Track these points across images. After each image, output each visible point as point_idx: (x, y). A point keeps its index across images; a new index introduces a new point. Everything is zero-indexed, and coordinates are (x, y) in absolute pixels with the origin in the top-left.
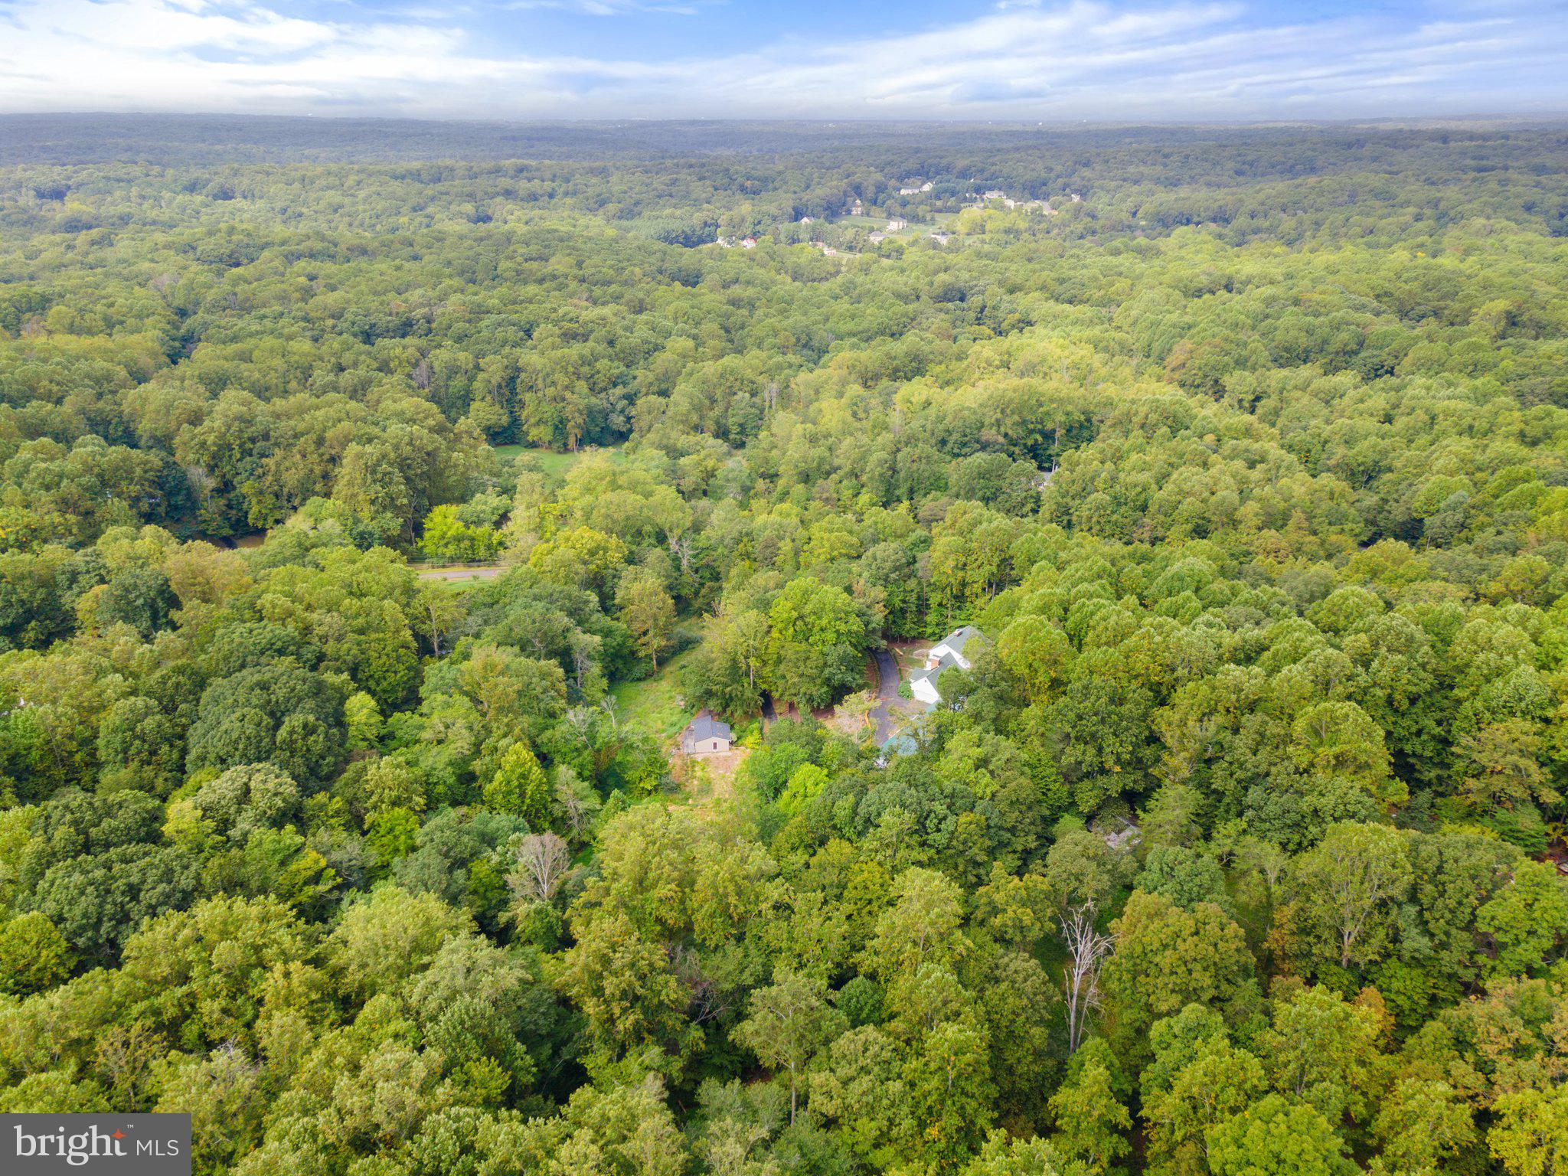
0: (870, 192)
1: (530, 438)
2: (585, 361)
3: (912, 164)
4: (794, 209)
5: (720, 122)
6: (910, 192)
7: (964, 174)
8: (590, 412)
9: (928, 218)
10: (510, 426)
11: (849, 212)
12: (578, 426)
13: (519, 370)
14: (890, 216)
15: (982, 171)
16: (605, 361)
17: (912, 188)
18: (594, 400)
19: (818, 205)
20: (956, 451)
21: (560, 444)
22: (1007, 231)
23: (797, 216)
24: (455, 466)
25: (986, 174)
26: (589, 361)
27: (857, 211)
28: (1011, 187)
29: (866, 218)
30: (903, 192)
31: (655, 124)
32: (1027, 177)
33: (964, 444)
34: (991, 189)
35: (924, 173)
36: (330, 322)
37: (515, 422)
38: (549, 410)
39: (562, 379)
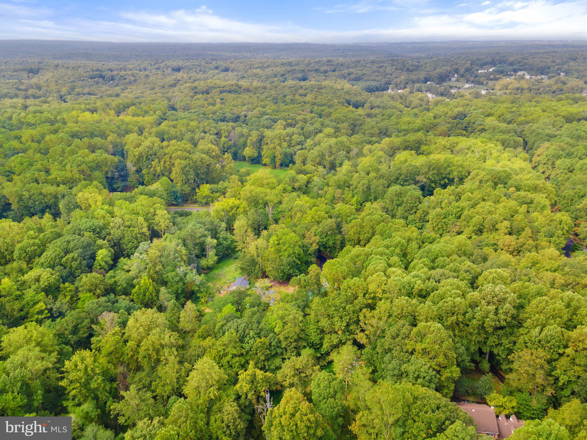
0: (462, 71)
1: (263, 162)
2: (288, 135)
3: (489, 59)
4: (425, 78)
5: (422, 43)
6: (483, 71)
7: (511, 64)
8: (285, 155)
9: (485, 82)
10: (258, 157)
11: (450, 80)
12: (280, 159)
13: (264, 137)
14: (467, 82)
15: (519, 62)
16: (297, 136)
17: (484, 70)
18: (288, 150)
19: (436, 77)
20: (402, 183)
21: (273, 165)
22: (518, 89)
23: (426, 80)
24: (216, 170)
25: (521, 64)
26: (290, 135)
27: (453, 79)
28: (532, 69)
29: (457, 82)
30: (480, 71)
31: (396, 43)
32: (541, 65)
33: (406, 181)
34: (521, 70)
35: (493, 63)
36: (211, 115)
37: (260, 156)
38: (270, 153)
39: (277, 141)
